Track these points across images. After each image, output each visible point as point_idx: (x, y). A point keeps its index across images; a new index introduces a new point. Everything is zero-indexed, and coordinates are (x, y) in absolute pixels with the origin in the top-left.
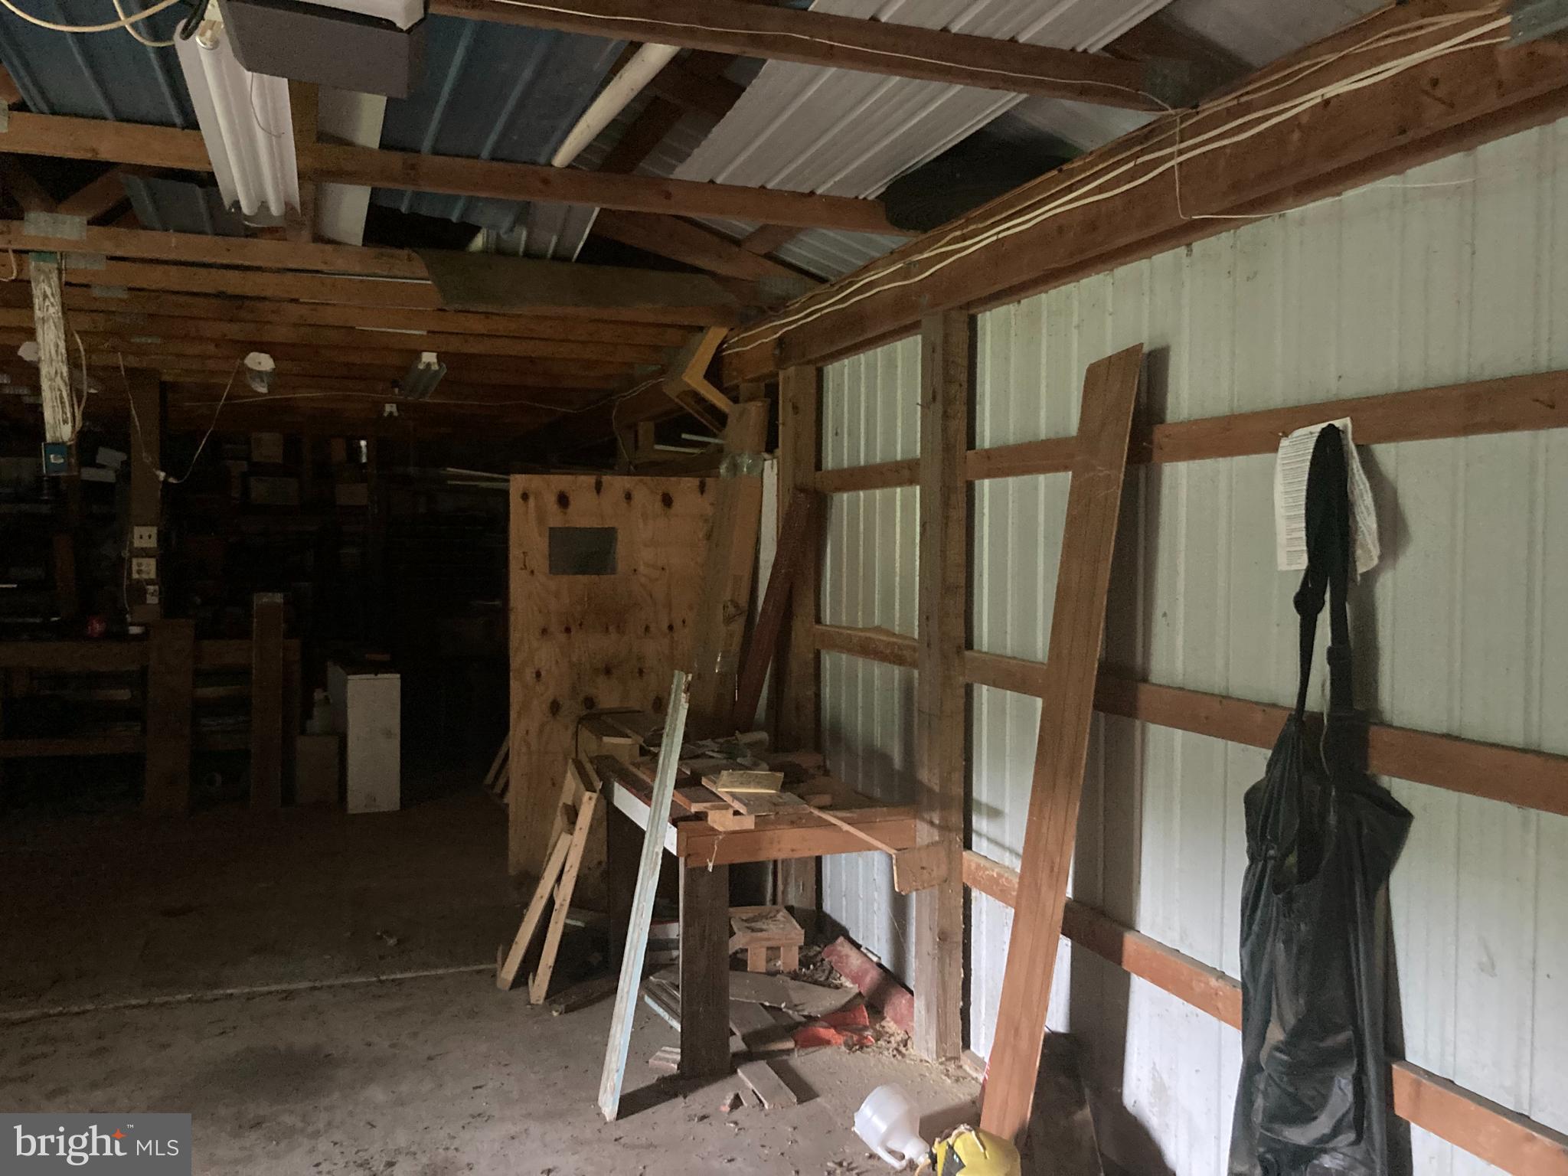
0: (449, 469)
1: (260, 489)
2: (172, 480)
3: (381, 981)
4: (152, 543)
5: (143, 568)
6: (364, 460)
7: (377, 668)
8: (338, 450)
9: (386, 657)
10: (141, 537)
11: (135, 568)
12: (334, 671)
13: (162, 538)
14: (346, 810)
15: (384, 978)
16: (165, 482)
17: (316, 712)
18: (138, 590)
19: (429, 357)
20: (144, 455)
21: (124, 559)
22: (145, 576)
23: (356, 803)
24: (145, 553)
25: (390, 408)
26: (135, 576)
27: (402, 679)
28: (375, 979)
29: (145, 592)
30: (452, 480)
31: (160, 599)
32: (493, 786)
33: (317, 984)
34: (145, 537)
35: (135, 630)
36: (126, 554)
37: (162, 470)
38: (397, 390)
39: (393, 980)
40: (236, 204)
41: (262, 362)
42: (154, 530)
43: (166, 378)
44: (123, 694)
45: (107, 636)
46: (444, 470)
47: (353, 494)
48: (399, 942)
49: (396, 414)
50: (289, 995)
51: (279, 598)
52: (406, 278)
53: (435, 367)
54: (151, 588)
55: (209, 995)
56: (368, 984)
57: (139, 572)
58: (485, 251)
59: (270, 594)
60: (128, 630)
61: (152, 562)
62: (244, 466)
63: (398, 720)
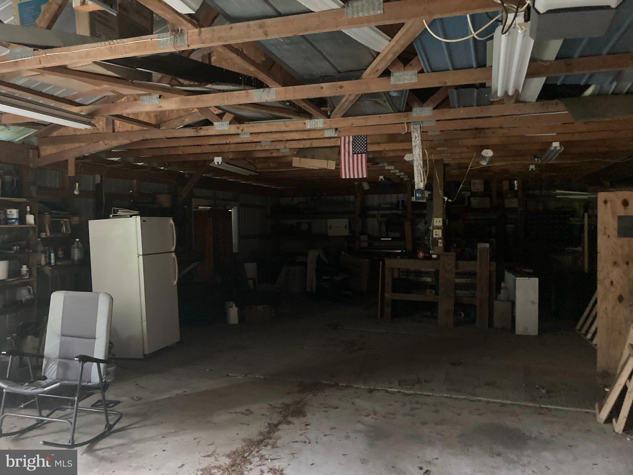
0: (557, 191)
1: (475, 202)
2: (450, 200)
3: (541, 407)
4: (441, 224)
5: (437, 233)
6: (516, 189)
7: (529, 275)
8: (506, 185)
9: (531, 271)
10: (436, 222)
11: (434, 233)
12: (509, 276)
13: (444, 222)
14: (515, 333)
15: (542, 406)
16: (447, 201)
17: (502, 291)
18: (435, 241)
19: (556, 144)
20: (440, 191)
21: (430, 230)
22: (438, 236)
23: (519, 330)
24: (438, 228)
25: (532, 167)
26: (434, 236)
27: (539, 280)
28: (539, 406)
29: (438, 242)
30: (558, 195)
31: (443, 245)
32: (581, 330)
33: (514, 403)
34: (438, 222)
35: (434, 256)
36: (431, 228)
37: (446, 197)
38: (536, 159)
39: (547, 408)
40: (496, 92)
41: (488, 153)
42: (441, 219)
43: (446, 162)
44: (429, 280)
45: (425, 258)
46: (555, 191)
47: (512, 203)
48: (547, 392)
49: (534, 169)
50: (503, 405)
51: (487, 245)
52: (555, 112)
53: (559, 148)
54: (440, 241)
55: (472, 398)
56: (536, 408)
57: (436, 235)
58: (592, 95)
59: (484, 244)
60: (432, 256)
61: (441, 231)
62: (468, 194)
63: (537, 297)
